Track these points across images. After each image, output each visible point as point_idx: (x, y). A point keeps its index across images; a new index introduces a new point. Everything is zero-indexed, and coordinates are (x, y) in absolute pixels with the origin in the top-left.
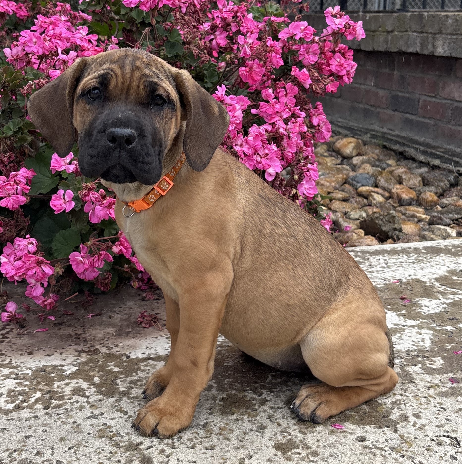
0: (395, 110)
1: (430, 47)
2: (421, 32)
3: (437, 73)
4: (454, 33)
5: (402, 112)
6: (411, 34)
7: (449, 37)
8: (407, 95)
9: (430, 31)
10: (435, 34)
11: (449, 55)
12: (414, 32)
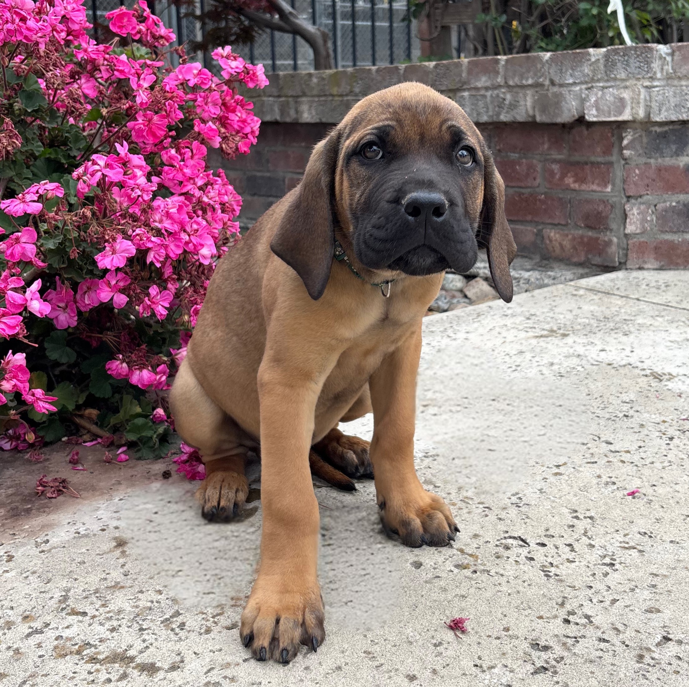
0: (254, 195)
1: (292, 113)
2: (279, 96)
3: (303, 144)
4: (322, 94)
5: (263, 196)
6: (265, 99)
7: (316, 99)
8: (268, 174)
9: (290, 93)
10: (298, 97)
11: (318, 121)
12: (270, 96)
